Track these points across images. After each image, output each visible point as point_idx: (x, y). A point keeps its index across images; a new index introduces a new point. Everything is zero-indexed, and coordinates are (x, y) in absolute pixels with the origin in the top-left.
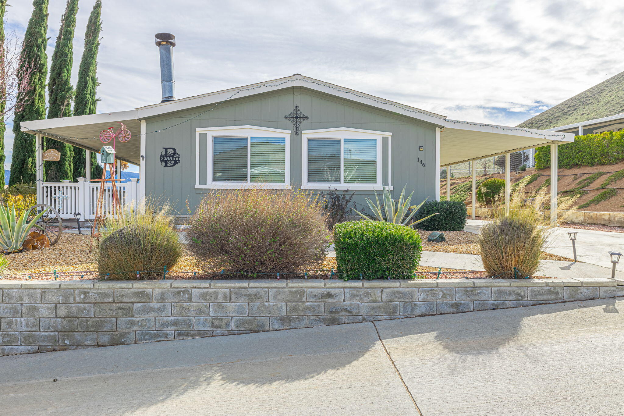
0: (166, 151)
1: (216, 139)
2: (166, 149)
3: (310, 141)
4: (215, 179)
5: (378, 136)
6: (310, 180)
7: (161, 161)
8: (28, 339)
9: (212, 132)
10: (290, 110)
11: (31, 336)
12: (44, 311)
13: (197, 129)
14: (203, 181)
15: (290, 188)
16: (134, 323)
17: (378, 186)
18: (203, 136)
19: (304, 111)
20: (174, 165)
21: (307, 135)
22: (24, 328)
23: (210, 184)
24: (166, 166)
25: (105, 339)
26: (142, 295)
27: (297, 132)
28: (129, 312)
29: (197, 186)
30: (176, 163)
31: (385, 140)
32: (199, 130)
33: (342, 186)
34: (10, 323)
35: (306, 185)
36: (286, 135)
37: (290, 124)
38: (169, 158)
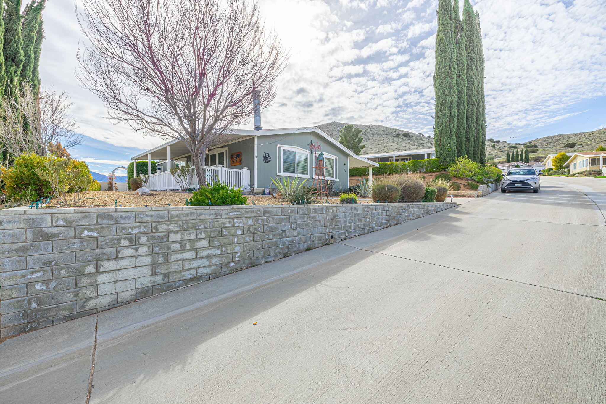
0: (265, 155)
1: (285, 151)
2: (265, 153)
4: (284, 171)
5: (334, 158)
7: (263, 159)
8: (381, 224)
9: (284, 147)
10: (309, 142)
11: (381, 223)
13: (278, 145)
14: (280, 172)
15: (309, 177)
16: (400, 216)
17: (335, 179)
18: (280, 149)
19: (313, 143)
20: (269, 162)
21: (314, 154)
22: (380, 220)
23: (283, 174)
24: (265, 162)
25: (395, 222)
26: (402, 207)
27: (311, 153)
29: (278, 174)
30: (269, 161)
31: (336, 160)
33: (325, 178)
34: (377, 218)
35: (314, 176)
36: (308, 153)
37: (309, 148)
38: (267, 158)
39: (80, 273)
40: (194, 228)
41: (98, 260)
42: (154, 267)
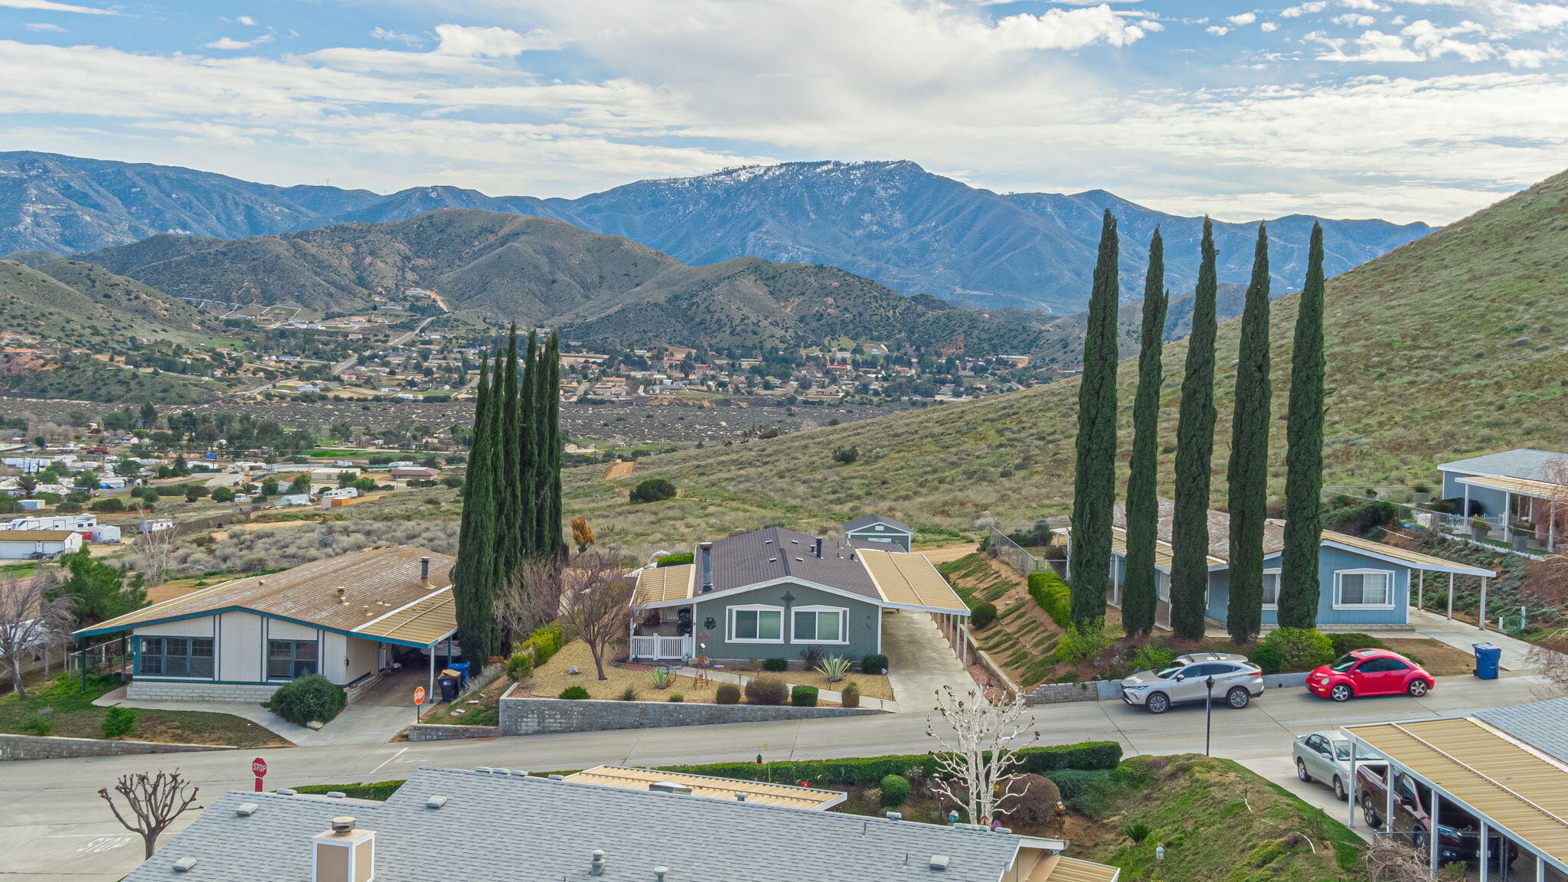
0: (708, 621)
1: (738, 612)
2: (709, 618)
3: (796, 613)
4: (737, 637)
5: (840, 610)
6: (797, 637)
7: (705, 626)
8: (699, 721)
9: (735, 608)
10: (783, 594)
12: (703, 713)
13: (726, 607)
14: (730, 638)
15: (783, 642)
16: (729, 717)
17: (839, 642)
18: (730, 611)
19: (794, 594)
20: (713, 628)
21: (794, 610)
23: (735, 640)
24: (708, 629)
25: (721, 721)
26: (733, 709)
27: (788, 608)
28: (728, 714)
29: (727, 641)
30: (714, 626)
31: (845, 613)
32: (728, 607)
33: (816, 641)
34: (693, 716)
35: (793, 641)
36: (781, 609)
37: (783, 602)
38: (710, 624)
39: (517, 721)
40: (554, 709)
41: (522, 717)
42: (539, 723)
